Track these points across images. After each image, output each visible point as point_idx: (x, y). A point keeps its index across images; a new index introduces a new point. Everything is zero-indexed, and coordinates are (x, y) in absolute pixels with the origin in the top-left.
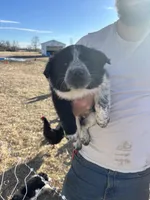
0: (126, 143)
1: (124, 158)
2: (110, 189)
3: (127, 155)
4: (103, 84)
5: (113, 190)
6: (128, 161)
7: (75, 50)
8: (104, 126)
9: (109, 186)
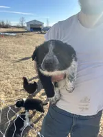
4: (73, 66)
5: (77, 127)
6: (87, 109)
7: (51, 45)
8: (70, 92)
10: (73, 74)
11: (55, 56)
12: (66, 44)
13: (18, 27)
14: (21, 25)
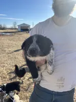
0: (62, 78)
1: (61, 85)
3: (62, 84)
4: (51, 53)
8: (51, 74)
10: (52, 60)
11: (37, 46)
12: (45, 37)
13: (12, 29)
14: (14, 27)
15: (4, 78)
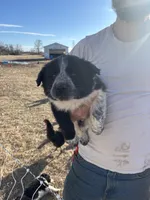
1: (122, 159)
2: (109, 191)
3: (125, 156)
9: (108, 187)
11: (69, 79)
15: (17, 145)
